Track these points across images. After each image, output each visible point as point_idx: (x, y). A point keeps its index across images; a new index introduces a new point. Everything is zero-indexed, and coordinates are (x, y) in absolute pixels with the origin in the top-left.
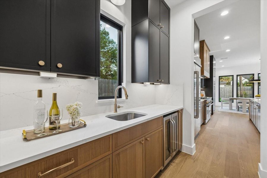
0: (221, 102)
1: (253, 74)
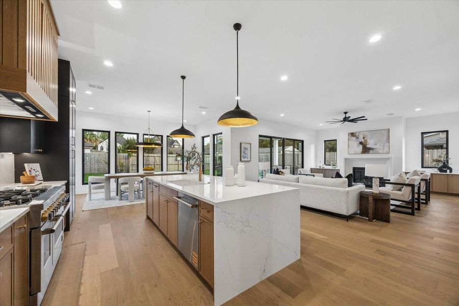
0: (87, 184)
1: (138, 134)
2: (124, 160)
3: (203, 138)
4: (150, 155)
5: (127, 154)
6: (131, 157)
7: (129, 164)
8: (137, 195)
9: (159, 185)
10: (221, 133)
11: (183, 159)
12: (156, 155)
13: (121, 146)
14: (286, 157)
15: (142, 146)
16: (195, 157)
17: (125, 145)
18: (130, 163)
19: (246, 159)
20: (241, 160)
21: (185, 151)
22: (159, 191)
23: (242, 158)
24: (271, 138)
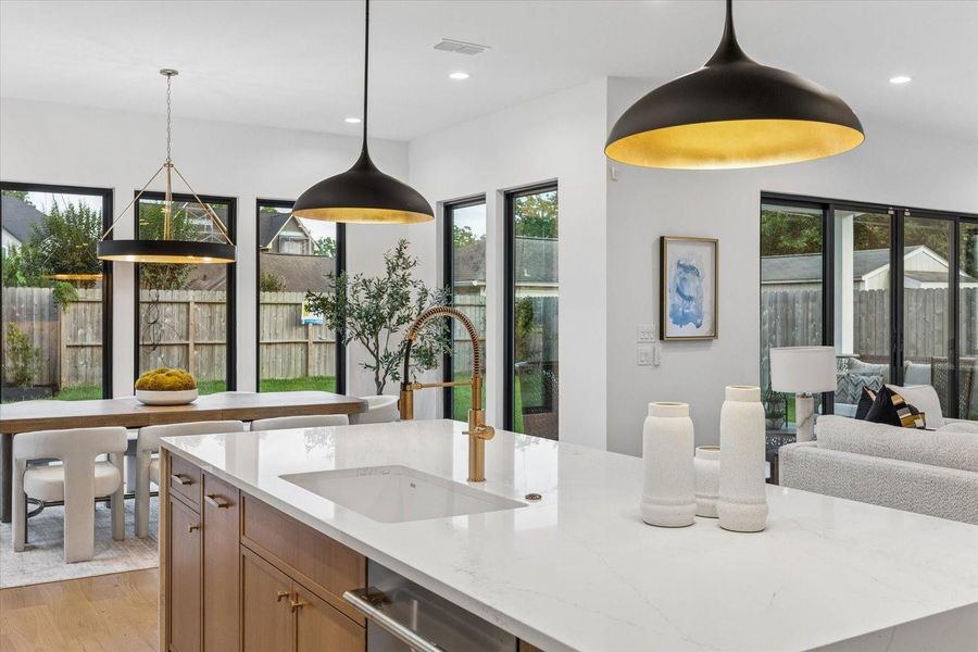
1: (107, 195)
2: (36, 326)
3: (449, 208)
4: (165, 295)
5: (47, 291)
6: (71, 307)
7: (57, 340)
8: (107, 522)
9: (243, 498)
10: (553, 185)
11: (339, 324)
12: (191, 296)
13: (19, 245)
14: (911, 309)
15: (132, 258)
16: (403, 312)
17: (36, 243)
18: (66, 339)
19: (688, 330)
20: (662, 337)
21: (351, 280)
22: (242, 530)
23: (669, 321)
24: (825, 205)
